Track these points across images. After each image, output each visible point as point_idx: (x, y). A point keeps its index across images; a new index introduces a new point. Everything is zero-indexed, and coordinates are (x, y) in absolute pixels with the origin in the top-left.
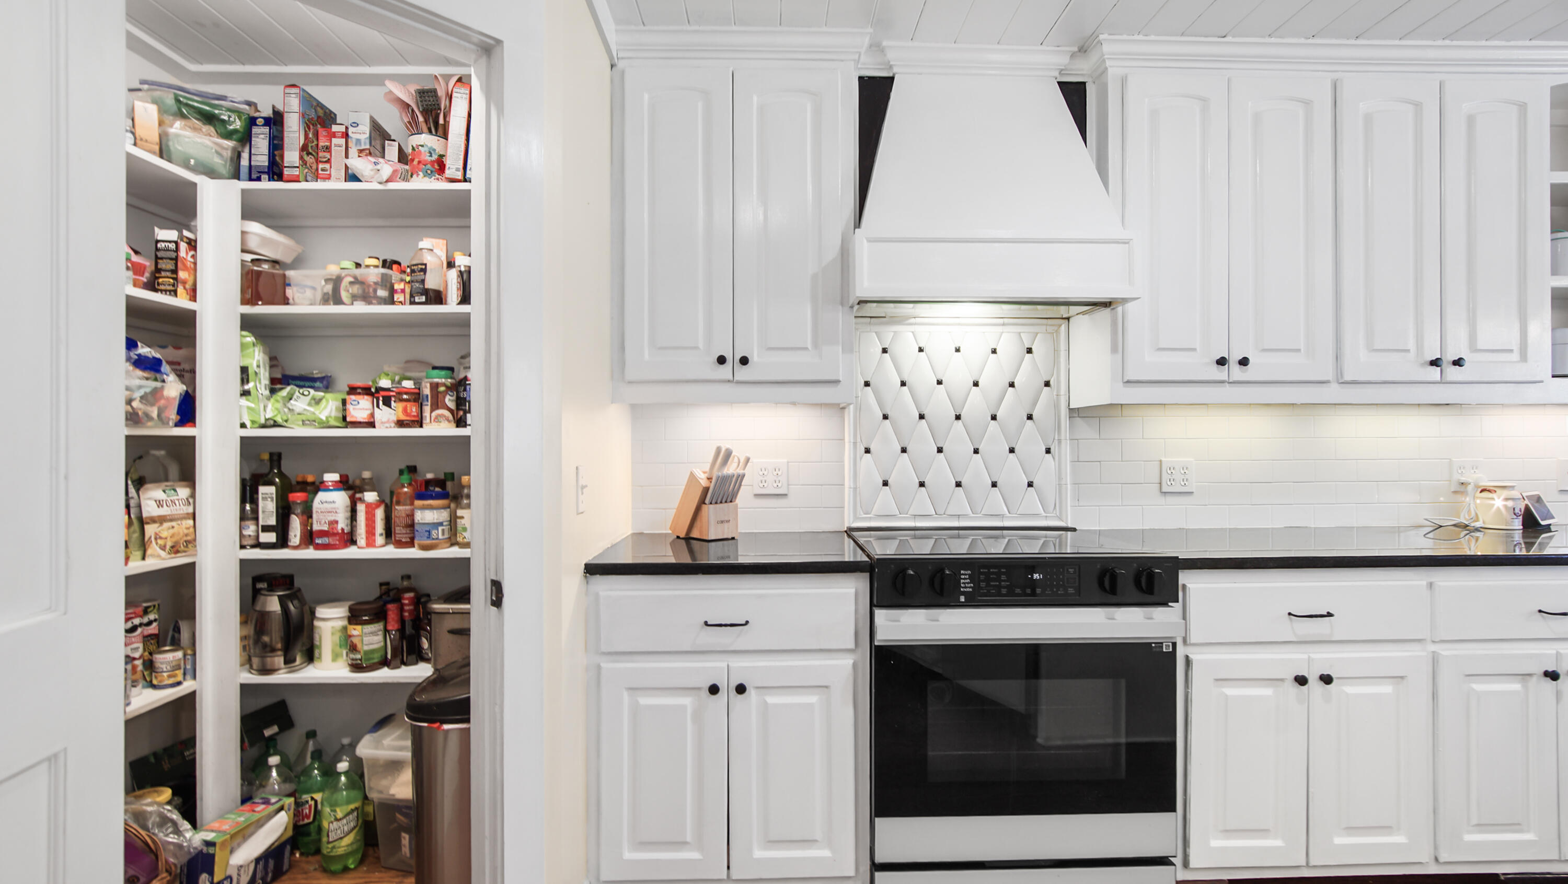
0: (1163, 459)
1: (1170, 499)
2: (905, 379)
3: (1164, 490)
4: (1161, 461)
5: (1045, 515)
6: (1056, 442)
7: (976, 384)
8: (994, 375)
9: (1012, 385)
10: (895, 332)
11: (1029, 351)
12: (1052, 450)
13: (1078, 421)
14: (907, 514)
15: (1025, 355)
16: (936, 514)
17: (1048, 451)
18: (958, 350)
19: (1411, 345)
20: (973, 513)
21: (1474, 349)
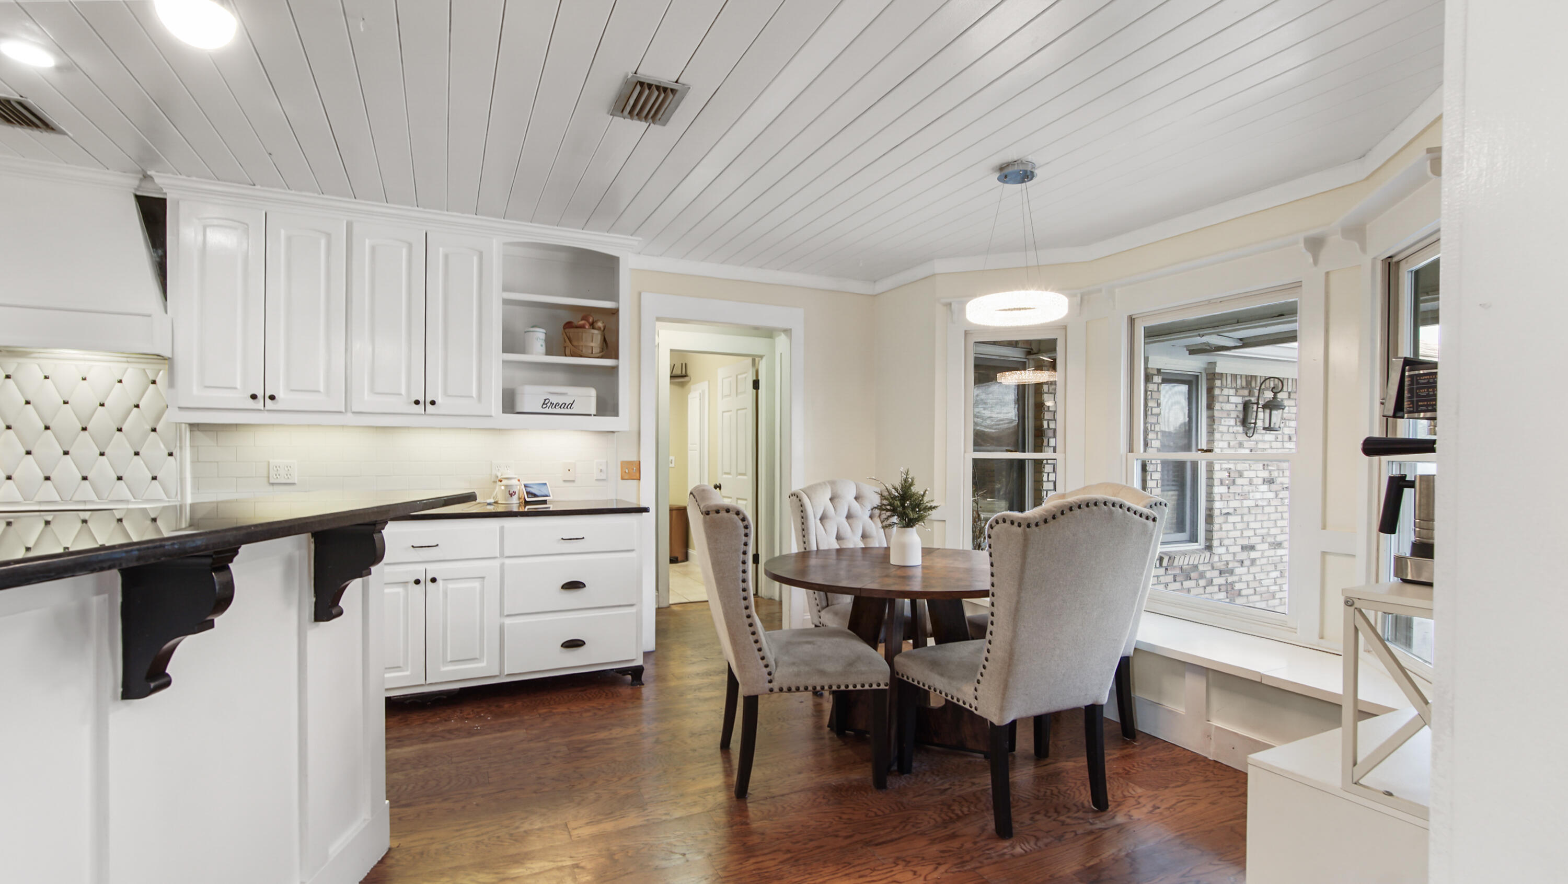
0: (271, 461)
1: (276, 488)
2: (29, 399)
3: (272, 481)
4: (269, 462)
5: (168, 500)
6: (178, 449)
7: (102, 405)
8: (118, 398)
9: (137, 406)
10: (19, 364)
11: (154, 382)
12: (174, 454)
13: (198, 434)
14: (32, 500)
15: (149, 386)
16: (62, 500)
17: (171, 454)
18: (84, 379)
19: (403, 392)
20: (99, 499)
21: (446, 394)
